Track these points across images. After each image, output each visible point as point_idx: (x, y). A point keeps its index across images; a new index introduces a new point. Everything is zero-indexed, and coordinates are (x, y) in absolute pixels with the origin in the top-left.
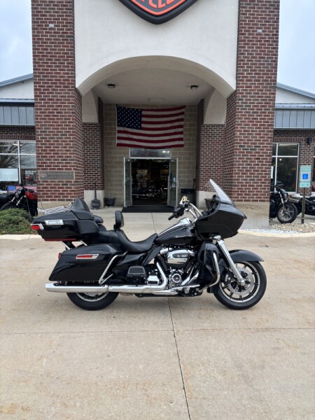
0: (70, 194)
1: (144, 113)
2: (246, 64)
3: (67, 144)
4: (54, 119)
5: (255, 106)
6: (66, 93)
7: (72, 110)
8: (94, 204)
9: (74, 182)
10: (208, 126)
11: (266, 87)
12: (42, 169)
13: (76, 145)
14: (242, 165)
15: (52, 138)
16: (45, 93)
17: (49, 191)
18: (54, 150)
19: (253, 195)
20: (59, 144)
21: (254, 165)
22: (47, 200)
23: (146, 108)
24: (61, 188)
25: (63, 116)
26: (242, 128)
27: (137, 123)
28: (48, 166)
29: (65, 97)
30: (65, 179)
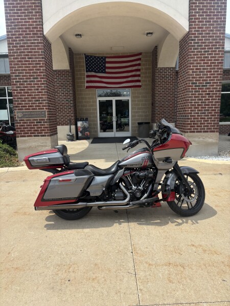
0: (43, 130)
1: (107, 60)
2: (198, 6)
3: (39, 87)
4: (26, 64)
5: (206, 46)
6: (35, 40)
7: (41, 55)
8: (68, 137)
9: (47, 120)
10: (161, 69)
11: (216, 28)
12: (18, 109)
13: (47, 87)
14: (194, 100)
15: (26, 82)
16: (17, 41)
17: (25, 128)
18: (28, 93)
19: (204, 126)
20: (32, 87)
21: (205, 100)
22: (25, 136)
23: (109, 56)
24: (36, 125)
25: (34, 61)
26: (194, 66)
27: (102, 68)
28: (24, 107)
29: (35, 43)
30: (39, 117)
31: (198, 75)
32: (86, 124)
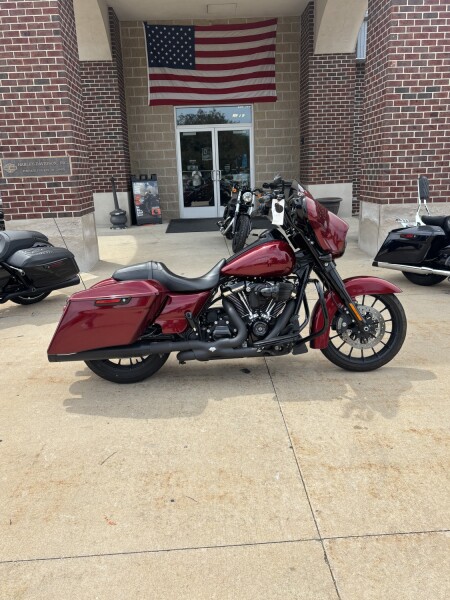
0: (65, 203)
1: (198, 35)
3: (52, 102)
4: (18, 48)
5: (430, 2)
7: (53, 26)
8: (114, 219)
9: (72, 178)
10: (323, 57)
12: (6, 156)
13: (69, 102)
14: (401, 129)
15: (20, 89)
17: (24, 199)
18: (26, 116)
20: (35, 102)
21: (426, 128)
22: (23, 217)
23: (201, 25)
24: (48, 192)
25: (36, 40)
26: (403, 50)
27: (186, 56)
28: (18, 148)
30: (53, 173)
31: (411, 70)
32: (152, 189)
